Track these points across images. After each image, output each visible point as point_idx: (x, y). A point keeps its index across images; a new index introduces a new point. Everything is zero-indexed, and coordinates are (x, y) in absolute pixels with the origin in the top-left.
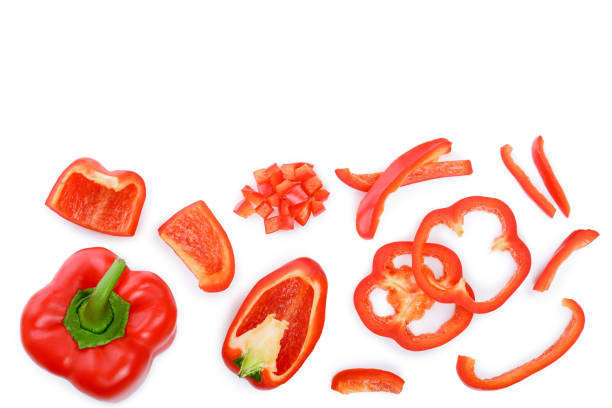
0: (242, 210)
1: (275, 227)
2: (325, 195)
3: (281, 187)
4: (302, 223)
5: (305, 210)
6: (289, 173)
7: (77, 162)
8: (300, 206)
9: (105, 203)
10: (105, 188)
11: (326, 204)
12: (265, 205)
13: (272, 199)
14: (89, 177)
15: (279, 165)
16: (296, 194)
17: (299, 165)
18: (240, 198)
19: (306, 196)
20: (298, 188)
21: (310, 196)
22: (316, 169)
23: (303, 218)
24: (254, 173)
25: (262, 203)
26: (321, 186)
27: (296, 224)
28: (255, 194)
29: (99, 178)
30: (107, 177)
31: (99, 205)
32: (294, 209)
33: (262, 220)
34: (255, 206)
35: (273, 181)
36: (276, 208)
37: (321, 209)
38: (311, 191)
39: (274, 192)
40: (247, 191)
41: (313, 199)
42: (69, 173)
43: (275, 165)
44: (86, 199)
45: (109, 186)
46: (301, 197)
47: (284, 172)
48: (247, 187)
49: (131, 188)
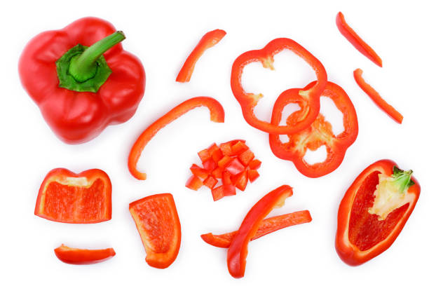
0: (192, 184)
1: (221, 195)
2: (258, 164)
3: (221, 162)
4: (242, 189)
5: (244, 178)
6: (227, 149)
7: (50, 174)
8: (239, 175)
9: (81, 199)
10: (78, 188)
11: (259, 171)
12: (211, 178)
13: (216, 173)
14: (63, 183)
15: (218, 144)
16: (235, 166)
17: (233, 143)
18: (189, 174)
19: (243, 167)
20: (236, 161)
21: (245, 166)
22: (248, 144)
23: (243, 185)
24: (199, 154)
25: (209, 177)
26: (254, 157)
27: (237, 190)
28: (202, 170)
29: (72, 182)
30: (77, 179)
31: (76, 202)
32: (235, 178)
33: (209, 190)
34: (202, 180)
35: (215, 158)
36: (220, 180)
37: (257, 175)
38: (246, 162)
39: (217, 167)
40: (194, 168)
41: (248, 168)
42: (47, 184)
43: (215, 145)
44: (65, 200)
45: (80, 186)
46: (239, 169)
47: (222, 149)
48: (194, 165)
49: (98, 182)
